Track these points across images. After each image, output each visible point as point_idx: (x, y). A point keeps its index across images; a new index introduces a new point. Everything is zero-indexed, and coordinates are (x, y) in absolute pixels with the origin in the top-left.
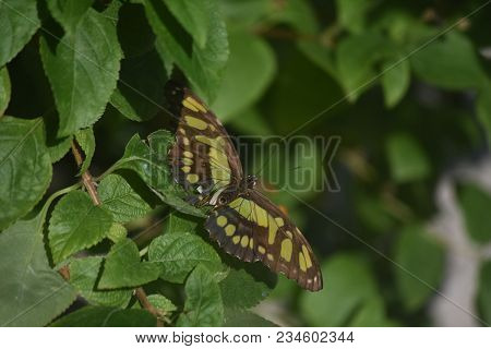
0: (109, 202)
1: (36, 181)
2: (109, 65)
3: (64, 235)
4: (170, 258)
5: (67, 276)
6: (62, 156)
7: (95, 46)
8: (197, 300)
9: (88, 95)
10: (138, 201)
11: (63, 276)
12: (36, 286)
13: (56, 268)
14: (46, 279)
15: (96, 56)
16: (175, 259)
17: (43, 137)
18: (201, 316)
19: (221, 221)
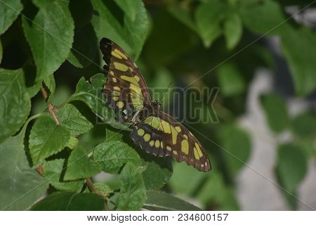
0: (65, 122)
1: (20, 111)
2: (67, 33)
3: (39, 145)
4: (108, 158)
5: (41, 173)
6: (36, 94)
7: (57, 21)
8: (128, 185)
9: (54, 54)
10: (85, 121)
11: (39, 173)
12: (22, 180)
13: (34, 167)
14: (28, 175)
15: (58, 27)
16: (111, 159)
17: (23, 82)
18: (131, 196)
19: (141, 132)
